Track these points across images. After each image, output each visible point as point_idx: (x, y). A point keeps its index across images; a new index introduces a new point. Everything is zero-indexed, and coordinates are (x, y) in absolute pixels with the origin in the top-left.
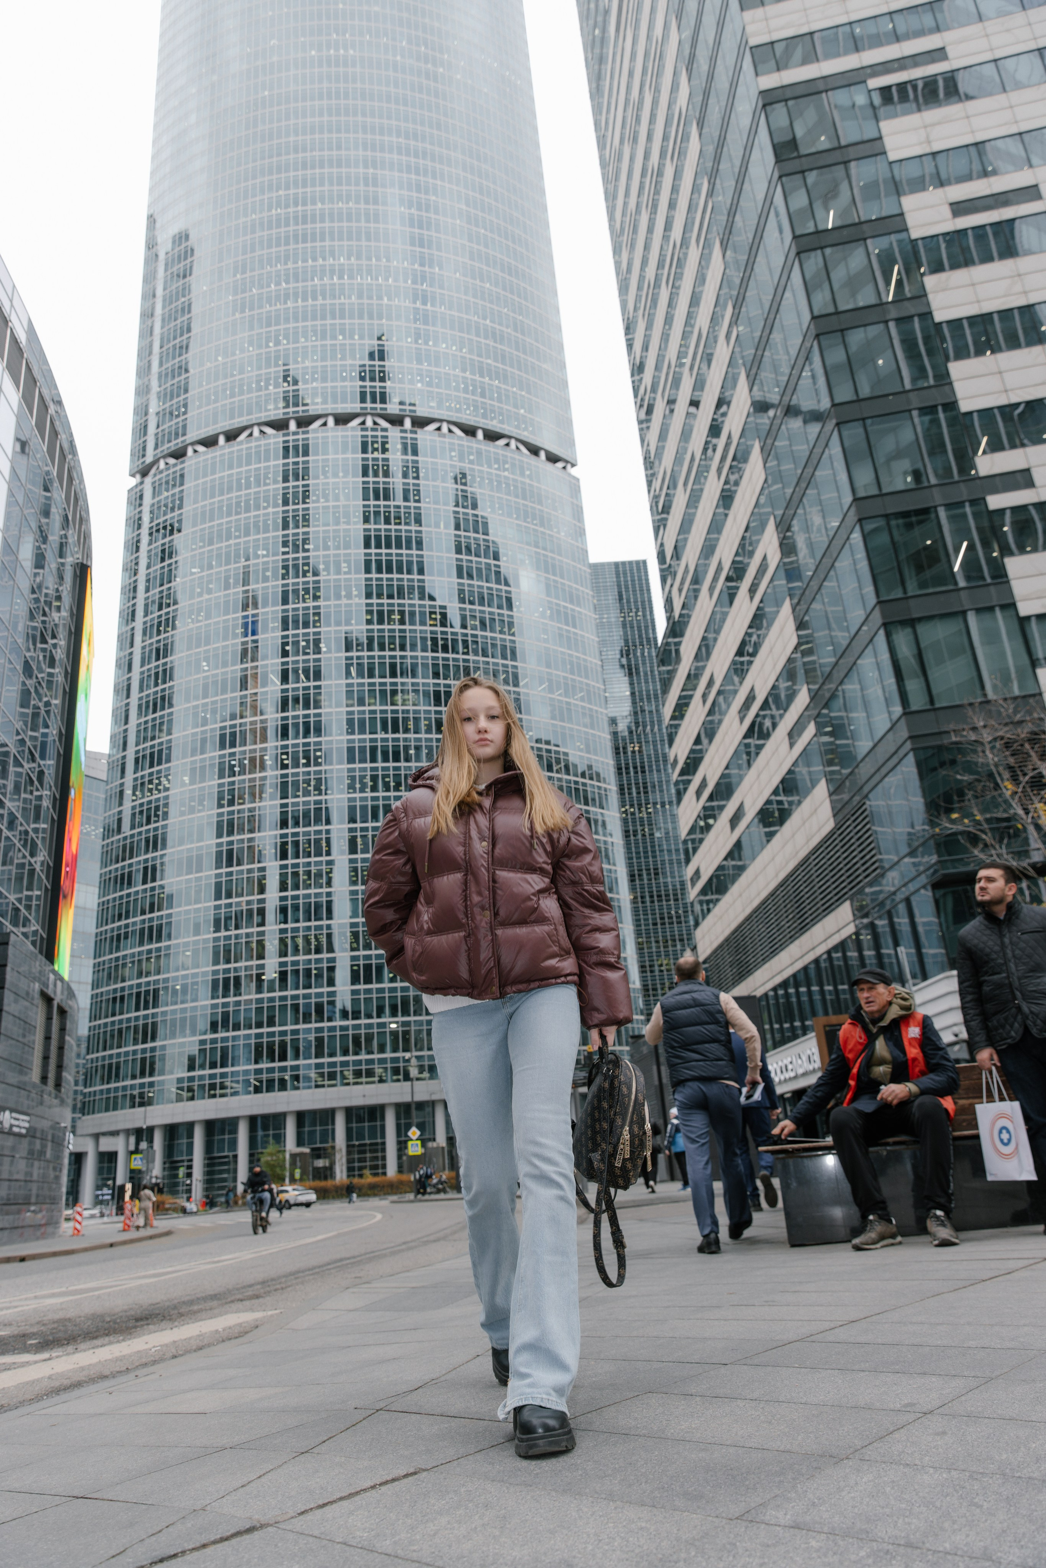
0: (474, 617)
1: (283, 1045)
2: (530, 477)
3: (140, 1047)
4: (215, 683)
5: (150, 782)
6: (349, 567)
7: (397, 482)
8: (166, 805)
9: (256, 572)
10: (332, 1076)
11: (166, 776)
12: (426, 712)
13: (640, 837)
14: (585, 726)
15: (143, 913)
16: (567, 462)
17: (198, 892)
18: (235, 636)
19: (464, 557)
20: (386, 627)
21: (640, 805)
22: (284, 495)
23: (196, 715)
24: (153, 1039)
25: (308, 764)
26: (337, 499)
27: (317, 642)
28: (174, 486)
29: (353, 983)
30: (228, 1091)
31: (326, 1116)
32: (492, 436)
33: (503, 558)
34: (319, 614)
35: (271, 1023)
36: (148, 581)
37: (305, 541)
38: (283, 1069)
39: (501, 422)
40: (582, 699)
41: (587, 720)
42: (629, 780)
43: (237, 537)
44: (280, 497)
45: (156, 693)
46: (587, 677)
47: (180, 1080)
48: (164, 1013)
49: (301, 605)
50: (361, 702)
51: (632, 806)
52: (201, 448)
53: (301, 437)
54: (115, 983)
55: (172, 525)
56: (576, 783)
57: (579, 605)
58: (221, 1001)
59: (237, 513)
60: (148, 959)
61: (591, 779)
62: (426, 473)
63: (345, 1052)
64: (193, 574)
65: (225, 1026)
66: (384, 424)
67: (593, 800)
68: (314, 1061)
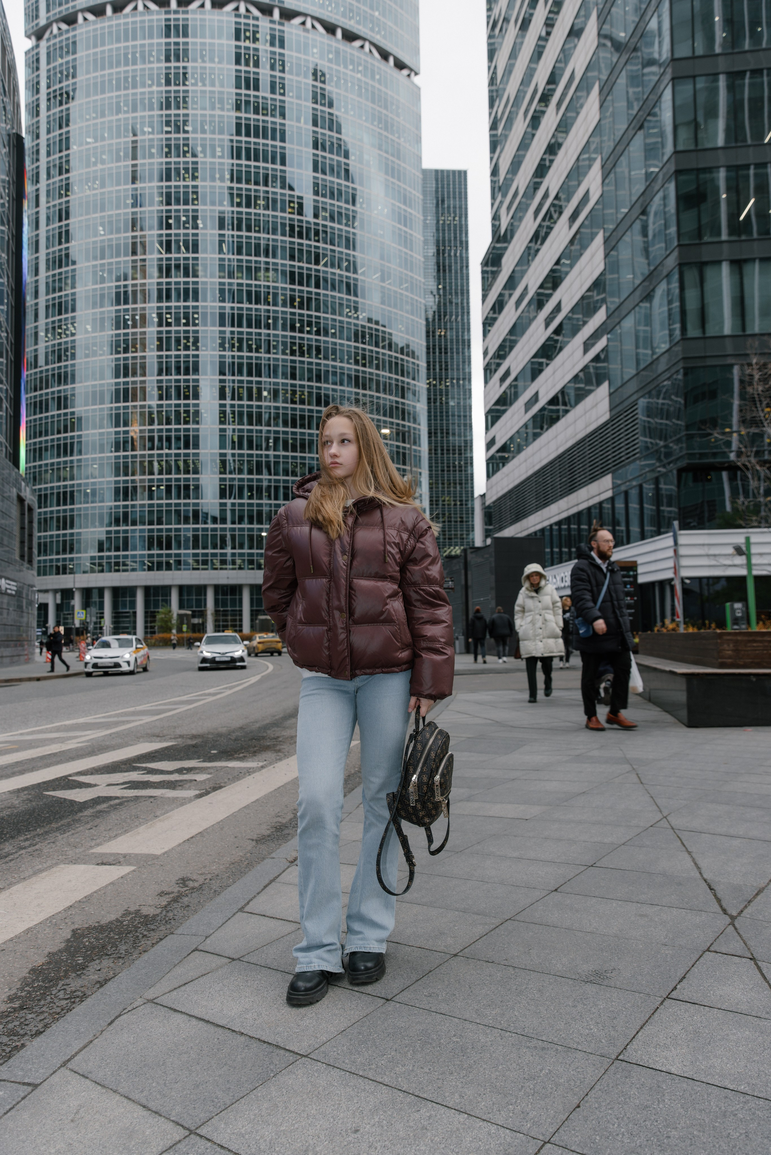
0: (325, 209)
1: (169, 538)
2: (379, 81)
3: (62, 532)
4: (110, 246)
5: (60, 327)
6: (223, 151)
7: (265, 73)
8: (73, 348)
9: (144, 147)
10: (205, 562)
11: (72, 324)
12: (283, 289)
13: (438, 404)
14: (407, 312)
15: (59, 432)
16: (411, 70)
17: (102, 419)
18: (126, 206)
19: (319, 153)
20: (252, 210)
21: (441, 379)
22: (167, 75)
23: (95, 273)
24: (72, 527)
25: (187, 324)
26: (213, 84)
27: (195, 218)
28: (68, 52)
29: (221, 498)
30: (129, 568)
31: (201, 589)
32: (350, 37)
33: (352, 157)
34: (196, 193)
35: (160, 523)
36: (48, 146)
37: (185, 122)
38: (169, 556)
39: (358, 23)
40: (406, 289)
41: (409, 307)
42: (434, 358)
43: (126, 112)
44: (163, 76)
45: (60, 250)
46: (412, 271)
47: (93, 558)
48: (80, 509)
49: (182, 183)
50: (231, 275)
51: (435, 379)
52: (90, 17)
53: (181, 16)
54: (40, 484)
55: (67, 93)
56: (396, 358)
57: (410, 206)
58: (122, 503)
59: (126, 88)
60: (65, 468)
61: (408, 355)
62: (291, 67)
63: (215, 547)
64: (88, 143)
65: (126, 522)
66: (256, 12)
67: (408, 373)
68: (191, 551)
